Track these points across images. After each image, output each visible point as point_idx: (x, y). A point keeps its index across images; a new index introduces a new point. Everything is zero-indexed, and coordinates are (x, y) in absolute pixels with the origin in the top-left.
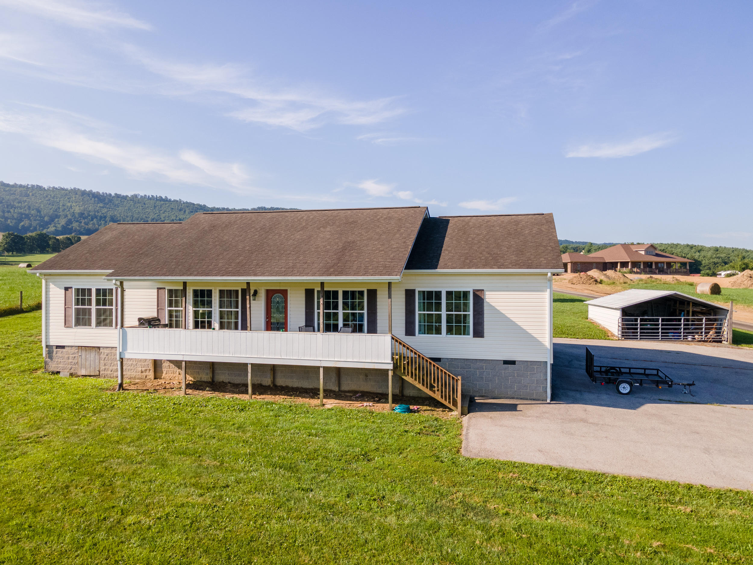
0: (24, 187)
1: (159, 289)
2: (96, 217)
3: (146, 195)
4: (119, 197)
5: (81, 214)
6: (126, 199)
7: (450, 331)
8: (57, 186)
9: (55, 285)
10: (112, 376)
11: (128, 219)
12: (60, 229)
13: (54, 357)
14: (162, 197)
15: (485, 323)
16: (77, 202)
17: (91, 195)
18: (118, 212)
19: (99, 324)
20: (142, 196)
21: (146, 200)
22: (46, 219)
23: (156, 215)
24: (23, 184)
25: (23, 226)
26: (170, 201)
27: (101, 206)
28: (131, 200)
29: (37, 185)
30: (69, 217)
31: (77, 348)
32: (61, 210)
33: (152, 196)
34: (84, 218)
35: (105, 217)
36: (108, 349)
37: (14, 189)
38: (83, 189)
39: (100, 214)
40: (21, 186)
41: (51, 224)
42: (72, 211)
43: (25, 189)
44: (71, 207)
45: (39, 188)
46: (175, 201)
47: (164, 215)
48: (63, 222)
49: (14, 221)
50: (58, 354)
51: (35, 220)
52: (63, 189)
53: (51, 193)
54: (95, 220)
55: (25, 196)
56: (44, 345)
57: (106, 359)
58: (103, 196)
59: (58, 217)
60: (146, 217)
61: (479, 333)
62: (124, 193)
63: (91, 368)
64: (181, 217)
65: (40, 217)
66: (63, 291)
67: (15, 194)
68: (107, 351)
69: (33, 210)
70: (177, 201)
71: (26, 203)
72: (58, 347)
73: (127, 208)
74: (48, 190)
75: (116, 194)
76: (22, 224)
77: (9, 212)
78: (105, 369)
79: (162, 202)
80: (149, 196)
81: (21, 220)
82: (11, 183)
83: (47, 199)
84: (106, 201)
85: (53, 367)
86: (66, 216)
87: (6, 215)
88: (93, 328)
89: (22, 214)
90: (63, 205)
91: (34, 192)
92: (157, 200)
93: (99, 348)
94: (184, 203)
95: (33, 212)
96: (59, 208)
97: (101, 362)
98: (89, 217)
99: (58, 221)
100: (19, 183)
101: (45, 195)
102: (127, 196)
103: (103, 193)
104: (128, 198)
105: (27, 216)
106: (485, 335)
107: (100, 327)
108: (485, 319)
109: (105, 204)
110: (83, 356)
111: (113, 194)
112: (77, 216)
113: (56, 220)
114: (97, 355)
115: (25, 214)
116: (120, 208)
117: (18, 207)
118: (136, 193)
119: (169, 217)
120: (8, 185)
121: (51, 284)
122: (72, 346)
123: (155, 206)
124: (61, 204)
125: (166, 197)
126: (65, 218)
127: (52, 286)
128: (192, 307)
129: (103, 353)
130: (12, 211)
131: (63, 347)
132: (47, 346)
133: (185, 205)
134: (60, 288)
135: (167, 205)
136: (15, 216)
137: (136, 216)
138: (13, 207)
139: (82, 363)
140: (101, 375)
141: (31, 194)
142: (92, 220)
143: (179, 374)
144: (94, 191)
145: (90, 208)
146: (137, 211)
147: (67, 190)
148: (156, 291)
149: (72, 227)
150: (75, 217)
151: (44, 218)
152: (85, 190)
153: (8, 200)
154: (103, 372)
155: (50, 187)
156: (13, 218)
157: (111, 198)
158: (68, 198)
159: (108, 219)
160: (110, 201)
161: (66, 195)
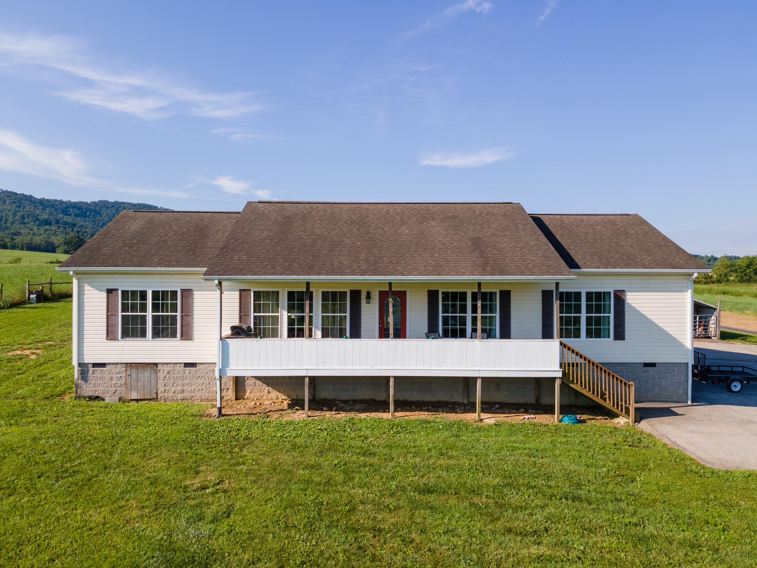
1: (241, 291)
7: (589, 334)
9: (92, 286)
10: (175, 398)
13: (90, 378)
15: (626, 325)
19: (156, 334)
31: (124, 365)
36: (169, 366)
50: (94, 374)
56: (75, 362)
57: (167, 378)
61: (620, 335)
63: (146, 390)
66: (104, 295)
68: (166, 368)
72: (95, 365)
78: (165, 391)
85: (88, 390)
88: (148, 340)
93: (156, 364)
97: (159, 382)
106: (626, 337)
107: (158, 339)
108: (627, 321)
110: (134, 375)
114: (153, 374)
121: (85, 285)
122: (117, 364)
127: (87, 287)
128: (286, 313)
129: (162, 371)
131: (103, 365)
132: (80, 365)
134: (100, 290)
139: (132, 385)
140: (159, 398)
143: (269, 392)
148: (238, 293)
154: (163, 394)
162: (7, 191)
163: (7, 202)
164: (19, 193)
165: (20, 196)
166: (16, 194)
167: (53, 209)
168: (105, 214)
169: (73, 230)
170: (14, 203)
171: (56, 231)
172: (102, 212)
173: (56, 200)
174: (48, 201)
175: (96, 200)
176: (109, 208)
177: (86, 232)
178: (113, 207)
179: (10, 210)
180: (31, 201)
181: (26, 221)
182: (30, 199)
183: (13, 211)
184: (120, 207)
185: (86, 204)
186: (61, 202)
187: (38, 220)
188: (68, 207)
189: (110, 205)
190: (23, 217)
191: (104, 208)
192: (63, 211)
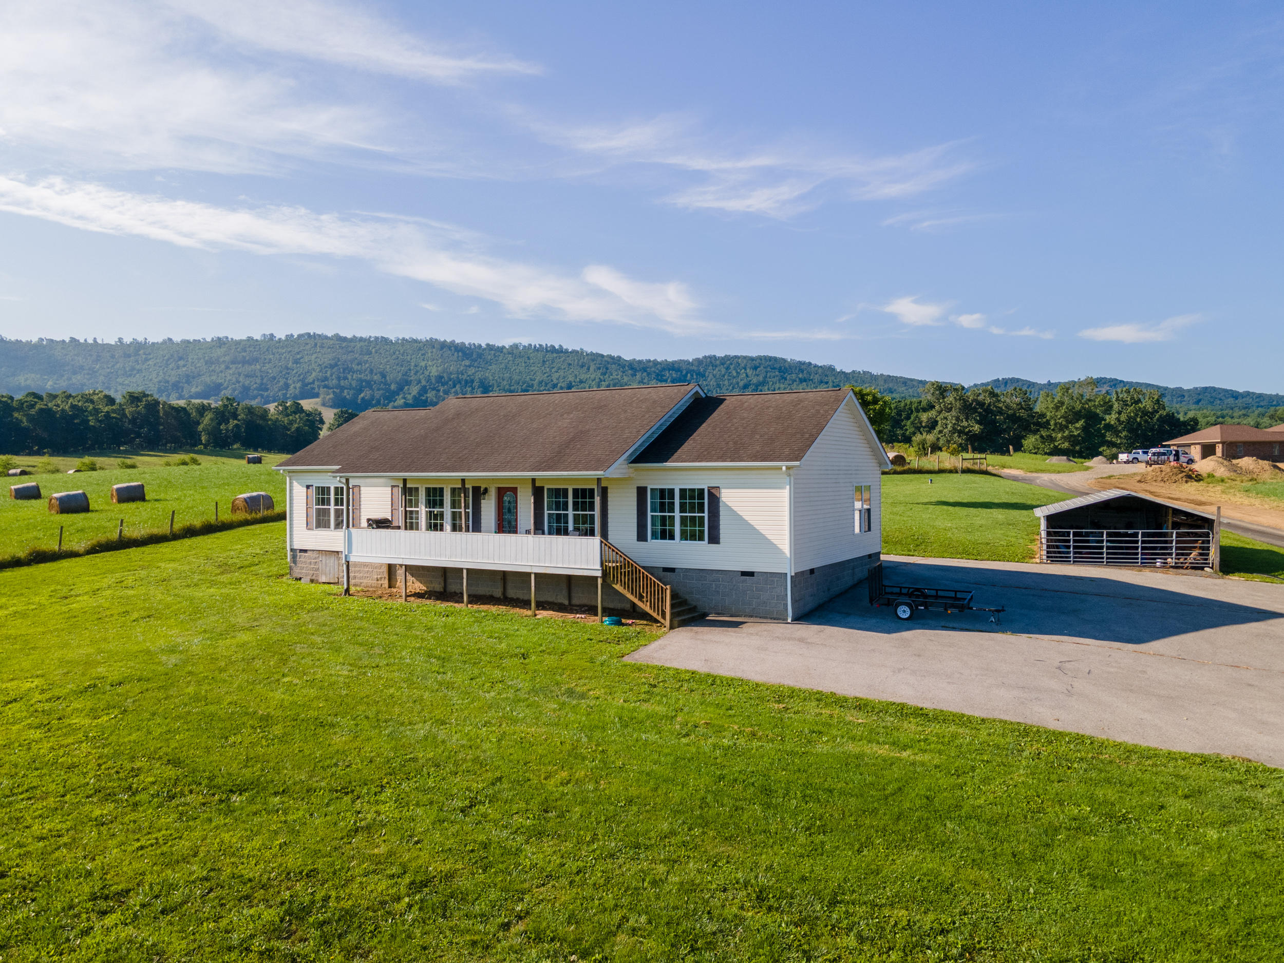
0: (365, 340)
2: (460, 382)
3: (530, 345)
4: (492, 350)
5: (440, 378)
6: (502, 352)
8: (407, 337)
11: (505, 383)
14: (554, 347)
16: (434, 360)
17: (453, 348)
18: (491, 373)
20: (525, 346)
21: (531, 351)
22: (393, 387)
23: (546, 375)
24: (364, 336)
26: (567, 351)
27: (467, 364)
28: (509, 353)
29: (382, 337)
30: (424, 383)
32: (412, 372)
33: (540, 345)
34: (443, 385)
35: (472, 381)
37: (353, 344)
38: (442, 340)
39: (465, 377)
40: (361, 339)
41: (398, 395)
42: (427, 373)
43: (366, 343)
44: (426, 367)
45: (385, 340)
46: (573, 352)
47: (556, 376)
48: (415, 390)
49: (352, 392)
51: (378, 390)
52: (415, 341)
54: (458, 387)
55: (366, 354)
58: (469, 349)
59: (408, 383)
60: (531, 380)
62: (499, 343)
64: (583, 377)
65: (385, 384)
67: (353, 352)
69: (376, 374)
70: (577, 352)
71: (367, 365)
73: (503, 366)
74: (397, 343)
75: (488, 345)
76: (362, 395)
77: (345, 378)
79: (555, 355)
80: (535, 346)
81: (361, 391)
82: (349, 336)
83: (394, 357)
84: (474, 356)
86: (419, 382)
87: (342, 383)
89: (361, 381)
90: (416, 366)
91: (378, 347)
92: (547, 351)
94: (587, 355)
95: (375, 378)
96: (410, 370)
98: (450, 383)
99: (409, 389)
100: (358, 335)
101: (392, 351)
102: (504, 347)
103: (470, 344)
104: (504, 350)
105: (369, 384)
109: (472, 360)
111: (484, 345)
112: (433, 380)
113: (406, 388)
115: (365, 381)
116: (494, 366)
117: (358, 371)
118: (517, 342)
119: (564, 377)
120: (345, 339)
123: (544, 361)
124: (413, 364)
125: (560, 346)
126: (417, 384)
130: (350, 377)
133: (590, 357)
135: (562, 359)
136: (354, 384)
137: (516, 377)
138: (351, 370)
141: (373, 350)
142: (454, 386)
144: (458, 341)
145: (452, 368)
146: (517, 371)
147: (420, 342)
149: (427, 397)
150: (431, 382)
151: (390, 385)
152: (445, 341)
153: (345, 361)
155: (398, 339)
156: (350, 388)
157: (480, 351)
158: (422, 355)
159: (476, 384)
160: (480, 356)
161: (420, 349)
162: (592, 354)
163: (592, 369)
164: (605, 354)
165: (606, 359)
166: (602, 356)
167: (645, 374)
170: (599, 368)
172: (707, 375)
173: (649, 361)
174: (640, 362)
175: (700, 356)
176: (716, 366)
178: (723, 364)
179: (595, 380)
180: (619, 365)
182: (617, 361)
183: (597, 380)
184: (731, 364)
185: (688, 362)
186: (655, 363)
188: (664, 369)
189: (718, 362)
191: (711, 368)
192: (658, 375)
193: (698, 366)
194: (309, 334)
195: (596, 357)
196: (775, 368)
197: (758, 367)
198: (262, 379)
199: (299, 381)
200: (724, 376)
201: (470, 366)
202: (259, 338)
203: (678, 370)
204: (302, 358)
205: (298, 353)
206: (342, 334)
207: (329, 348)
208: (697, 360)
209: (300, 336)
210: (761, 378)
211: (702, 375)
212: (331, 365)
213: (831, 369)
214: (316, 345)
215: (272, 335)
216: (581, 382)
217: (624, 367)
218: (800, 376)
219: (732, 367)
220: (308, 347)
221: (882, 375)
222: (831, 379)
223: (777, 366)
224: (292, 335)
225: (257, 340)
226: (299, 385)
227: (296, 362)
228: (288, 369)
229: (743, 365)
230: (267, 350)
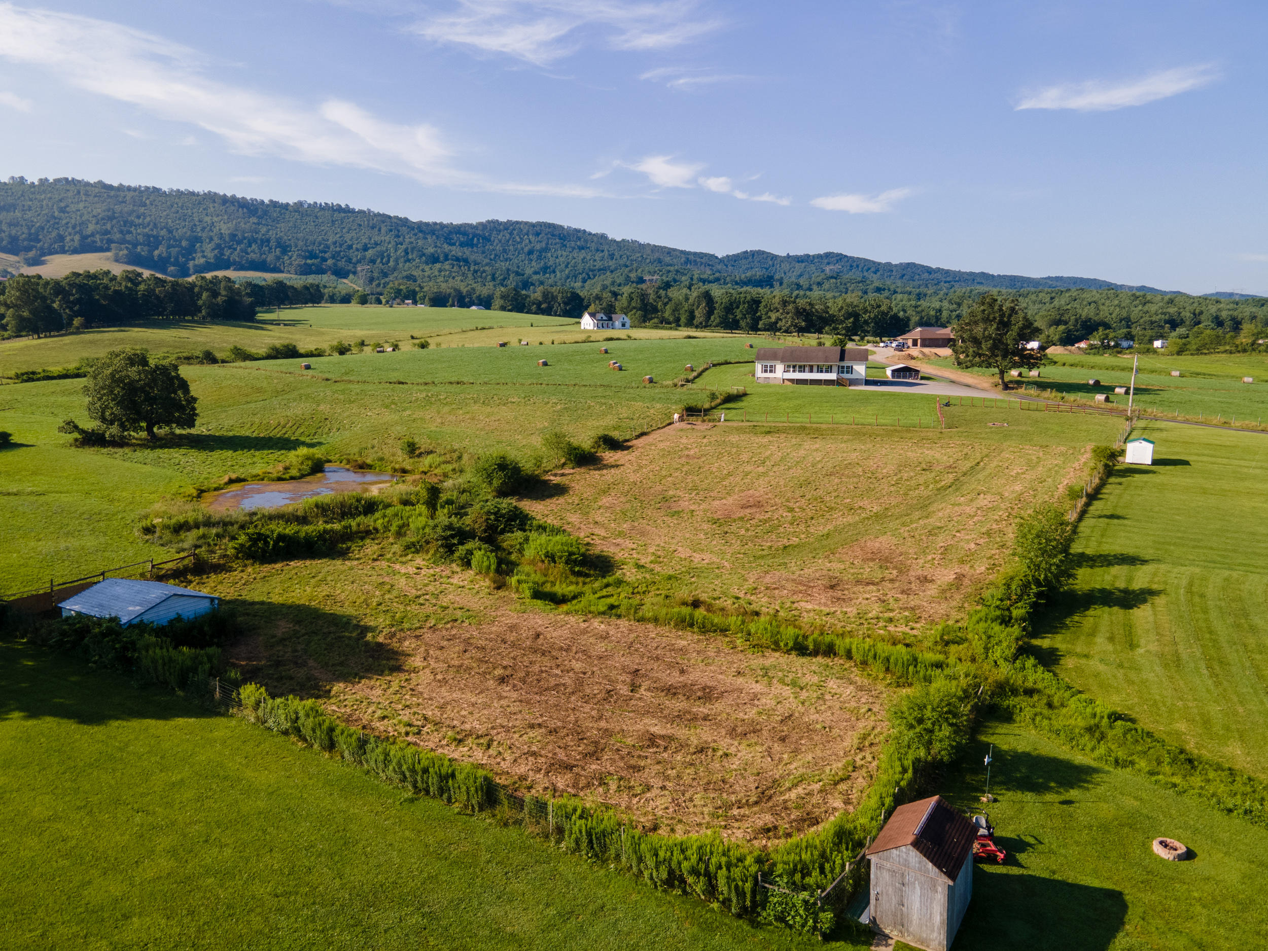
0: (135, 189)
2: (255, 241)
3: (316, 203)
4: (275, 207)
5: (233, 236)
6: (287, 209)
8: (182, 189)
11: (301, 243)
12: (212, 261)
14: (340, 206)
16: (218, 216)
17: (235, 203)
18: (281, 231)
20: (310, 204)
21: (318, 210)
22: (185, 244)
23: (338, 236)
24: (133, 185)
25: (159, 255)
26: (352, 211)
27: (256, 221)
28: (295, 211)
29: (154, 187)
30: (216, 240)
32: (199, 229)
33: (326, 204)
34: (236, 243)
35: (268, 241)
37: (122, 194)
38: (222, 193)
39: (260, 236)
40: (129, 188)
41: (195, 252)
42: (216, 230)
43: (137, 193)
44: (213, 223)
45: (156, 190)
46: (361, 212)
47: (348, 237)
48: (210, 248)
49: (145, 248)
52: (193, 194)
53: (177, 200)
54: (254, 246)
55: (141, 206)
58: (253, 204)
59: (199, 240)
60: (327, 240)
62: (282, 200)
64: (377, 239)
65: (175, 240)
67: (125, 202)
69: (161, 229)
70: (364, 212)
71: (148, 219)
73: (291, 224)
74: (171, 194)
75: (271, 201)
76: (157, 252)
77: (130, 232)
79: (343, 215)
81: (153, 247)
82: (116, 184)
83: (173, 210)
84: (260, 213)
86: (211, 239)
87: (129, 238)
89: (148, 236)
90: (201, 221)
91: (152, 198)
92: (334, 210)
94: (375, 215)
95: (162, 233)
96: (195, 225)
98: (245, 241)
99: (201, 246)
100: (126, 184)
101: (168, 203)
102: (288, 204)
103: (251, 199)
104: (290, 208)
105: (159, 240)
109: (259, 217)
111: (266, 201)
112: (227, 239)
113: (198, 245)
115: (153, 236)
116: (283, 225)
117: (139, 224)
118: (302, 199)
119: (357, 239)
120: (110, 187)
123: (332, 221)
124: (196, 219)
125: (347, 205)
126: (210, 242)
130: (134, 231)
133: (379, 218)
135: (351, 219)
136: (142, 239)
138: (132, 224)
141: (148, 202)
144: (239, 196)
145: (241, 226)
146: (308, 230)
147: (198, 195)
150: (225, 241)
151: (180, 241)
152: (225, 195)
153: (122, 213)
155: (172, 191)
156: (141, 243)
157: (265, 208)
158: (204, 209)
159: (273, 244)
160: (266, 213)
161: (200, 203)
162: (379, 215)
163: (383, 230)
164: (392, 215)
165: (395, 221)
166: (389, 217)
167: (434, 237)
168: (496, 241)
169: (469, 270)
170: (391, 231)
171: (451, 272)
172: (492, 239)
173: (435, 224)
174: (427, 224)
175: (483, 220)
176: (500, 231)
177: (484, 271)
178: (506, 229)
179: (390, 242)
180: (408, 227)
181: (410, 257)
183: (393, 243)
184: (514, 229)
185: (470, 226)
186: (442, 226)
187: (424, 255)
188: (451, 232)
189: (501, 227)
190: (406, 252)
191: (495, 232)
192: (446, 239)
193: (483, 230)
194: (67, 179)
195: (385, 218)
196: (553, 235)
197: (540, 234)
198: (29, 229)
199: (76, 233)
200: (508, 241)
201: (259, 224)
202: (7, 181)
203: (465, 234)
204: (68, 206)
205: (61, 201)
206: (108, 182)
207: (95, 196)
208: (481, 224)
209: (57, 181)
210: (543, 245)
211: (487, 240)
212: (108, 216)
213: (603, 237)
214: (79, 192)
215: (22, 178)
216: (376, 244)
217: (413, 229)
218: (578, 243)
219: (515, 232)
220: (70, 194)
221: (649, 244)
222: (606, 247)
223: (557, 233)
224: (46, 180)
225: (5, 183)
226: (77, 238)
227: (62, 210)
228: (55, 218)
229: (525, 231)
230: (22, 195)
